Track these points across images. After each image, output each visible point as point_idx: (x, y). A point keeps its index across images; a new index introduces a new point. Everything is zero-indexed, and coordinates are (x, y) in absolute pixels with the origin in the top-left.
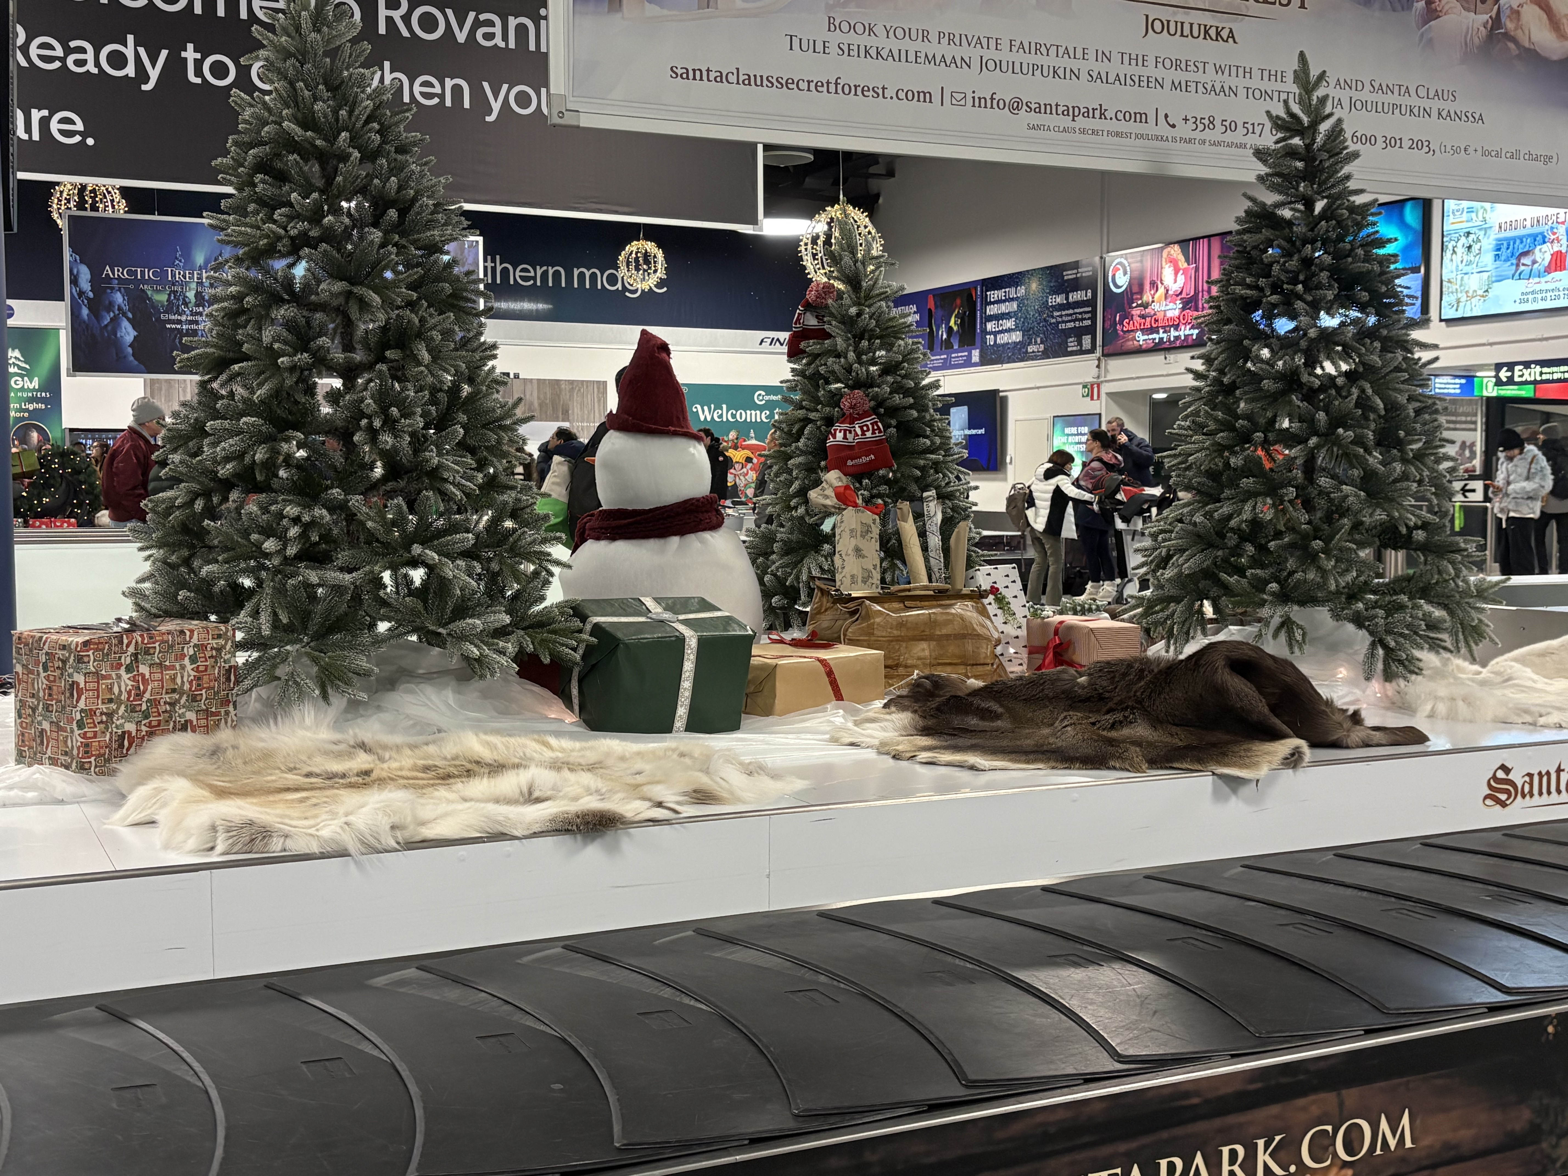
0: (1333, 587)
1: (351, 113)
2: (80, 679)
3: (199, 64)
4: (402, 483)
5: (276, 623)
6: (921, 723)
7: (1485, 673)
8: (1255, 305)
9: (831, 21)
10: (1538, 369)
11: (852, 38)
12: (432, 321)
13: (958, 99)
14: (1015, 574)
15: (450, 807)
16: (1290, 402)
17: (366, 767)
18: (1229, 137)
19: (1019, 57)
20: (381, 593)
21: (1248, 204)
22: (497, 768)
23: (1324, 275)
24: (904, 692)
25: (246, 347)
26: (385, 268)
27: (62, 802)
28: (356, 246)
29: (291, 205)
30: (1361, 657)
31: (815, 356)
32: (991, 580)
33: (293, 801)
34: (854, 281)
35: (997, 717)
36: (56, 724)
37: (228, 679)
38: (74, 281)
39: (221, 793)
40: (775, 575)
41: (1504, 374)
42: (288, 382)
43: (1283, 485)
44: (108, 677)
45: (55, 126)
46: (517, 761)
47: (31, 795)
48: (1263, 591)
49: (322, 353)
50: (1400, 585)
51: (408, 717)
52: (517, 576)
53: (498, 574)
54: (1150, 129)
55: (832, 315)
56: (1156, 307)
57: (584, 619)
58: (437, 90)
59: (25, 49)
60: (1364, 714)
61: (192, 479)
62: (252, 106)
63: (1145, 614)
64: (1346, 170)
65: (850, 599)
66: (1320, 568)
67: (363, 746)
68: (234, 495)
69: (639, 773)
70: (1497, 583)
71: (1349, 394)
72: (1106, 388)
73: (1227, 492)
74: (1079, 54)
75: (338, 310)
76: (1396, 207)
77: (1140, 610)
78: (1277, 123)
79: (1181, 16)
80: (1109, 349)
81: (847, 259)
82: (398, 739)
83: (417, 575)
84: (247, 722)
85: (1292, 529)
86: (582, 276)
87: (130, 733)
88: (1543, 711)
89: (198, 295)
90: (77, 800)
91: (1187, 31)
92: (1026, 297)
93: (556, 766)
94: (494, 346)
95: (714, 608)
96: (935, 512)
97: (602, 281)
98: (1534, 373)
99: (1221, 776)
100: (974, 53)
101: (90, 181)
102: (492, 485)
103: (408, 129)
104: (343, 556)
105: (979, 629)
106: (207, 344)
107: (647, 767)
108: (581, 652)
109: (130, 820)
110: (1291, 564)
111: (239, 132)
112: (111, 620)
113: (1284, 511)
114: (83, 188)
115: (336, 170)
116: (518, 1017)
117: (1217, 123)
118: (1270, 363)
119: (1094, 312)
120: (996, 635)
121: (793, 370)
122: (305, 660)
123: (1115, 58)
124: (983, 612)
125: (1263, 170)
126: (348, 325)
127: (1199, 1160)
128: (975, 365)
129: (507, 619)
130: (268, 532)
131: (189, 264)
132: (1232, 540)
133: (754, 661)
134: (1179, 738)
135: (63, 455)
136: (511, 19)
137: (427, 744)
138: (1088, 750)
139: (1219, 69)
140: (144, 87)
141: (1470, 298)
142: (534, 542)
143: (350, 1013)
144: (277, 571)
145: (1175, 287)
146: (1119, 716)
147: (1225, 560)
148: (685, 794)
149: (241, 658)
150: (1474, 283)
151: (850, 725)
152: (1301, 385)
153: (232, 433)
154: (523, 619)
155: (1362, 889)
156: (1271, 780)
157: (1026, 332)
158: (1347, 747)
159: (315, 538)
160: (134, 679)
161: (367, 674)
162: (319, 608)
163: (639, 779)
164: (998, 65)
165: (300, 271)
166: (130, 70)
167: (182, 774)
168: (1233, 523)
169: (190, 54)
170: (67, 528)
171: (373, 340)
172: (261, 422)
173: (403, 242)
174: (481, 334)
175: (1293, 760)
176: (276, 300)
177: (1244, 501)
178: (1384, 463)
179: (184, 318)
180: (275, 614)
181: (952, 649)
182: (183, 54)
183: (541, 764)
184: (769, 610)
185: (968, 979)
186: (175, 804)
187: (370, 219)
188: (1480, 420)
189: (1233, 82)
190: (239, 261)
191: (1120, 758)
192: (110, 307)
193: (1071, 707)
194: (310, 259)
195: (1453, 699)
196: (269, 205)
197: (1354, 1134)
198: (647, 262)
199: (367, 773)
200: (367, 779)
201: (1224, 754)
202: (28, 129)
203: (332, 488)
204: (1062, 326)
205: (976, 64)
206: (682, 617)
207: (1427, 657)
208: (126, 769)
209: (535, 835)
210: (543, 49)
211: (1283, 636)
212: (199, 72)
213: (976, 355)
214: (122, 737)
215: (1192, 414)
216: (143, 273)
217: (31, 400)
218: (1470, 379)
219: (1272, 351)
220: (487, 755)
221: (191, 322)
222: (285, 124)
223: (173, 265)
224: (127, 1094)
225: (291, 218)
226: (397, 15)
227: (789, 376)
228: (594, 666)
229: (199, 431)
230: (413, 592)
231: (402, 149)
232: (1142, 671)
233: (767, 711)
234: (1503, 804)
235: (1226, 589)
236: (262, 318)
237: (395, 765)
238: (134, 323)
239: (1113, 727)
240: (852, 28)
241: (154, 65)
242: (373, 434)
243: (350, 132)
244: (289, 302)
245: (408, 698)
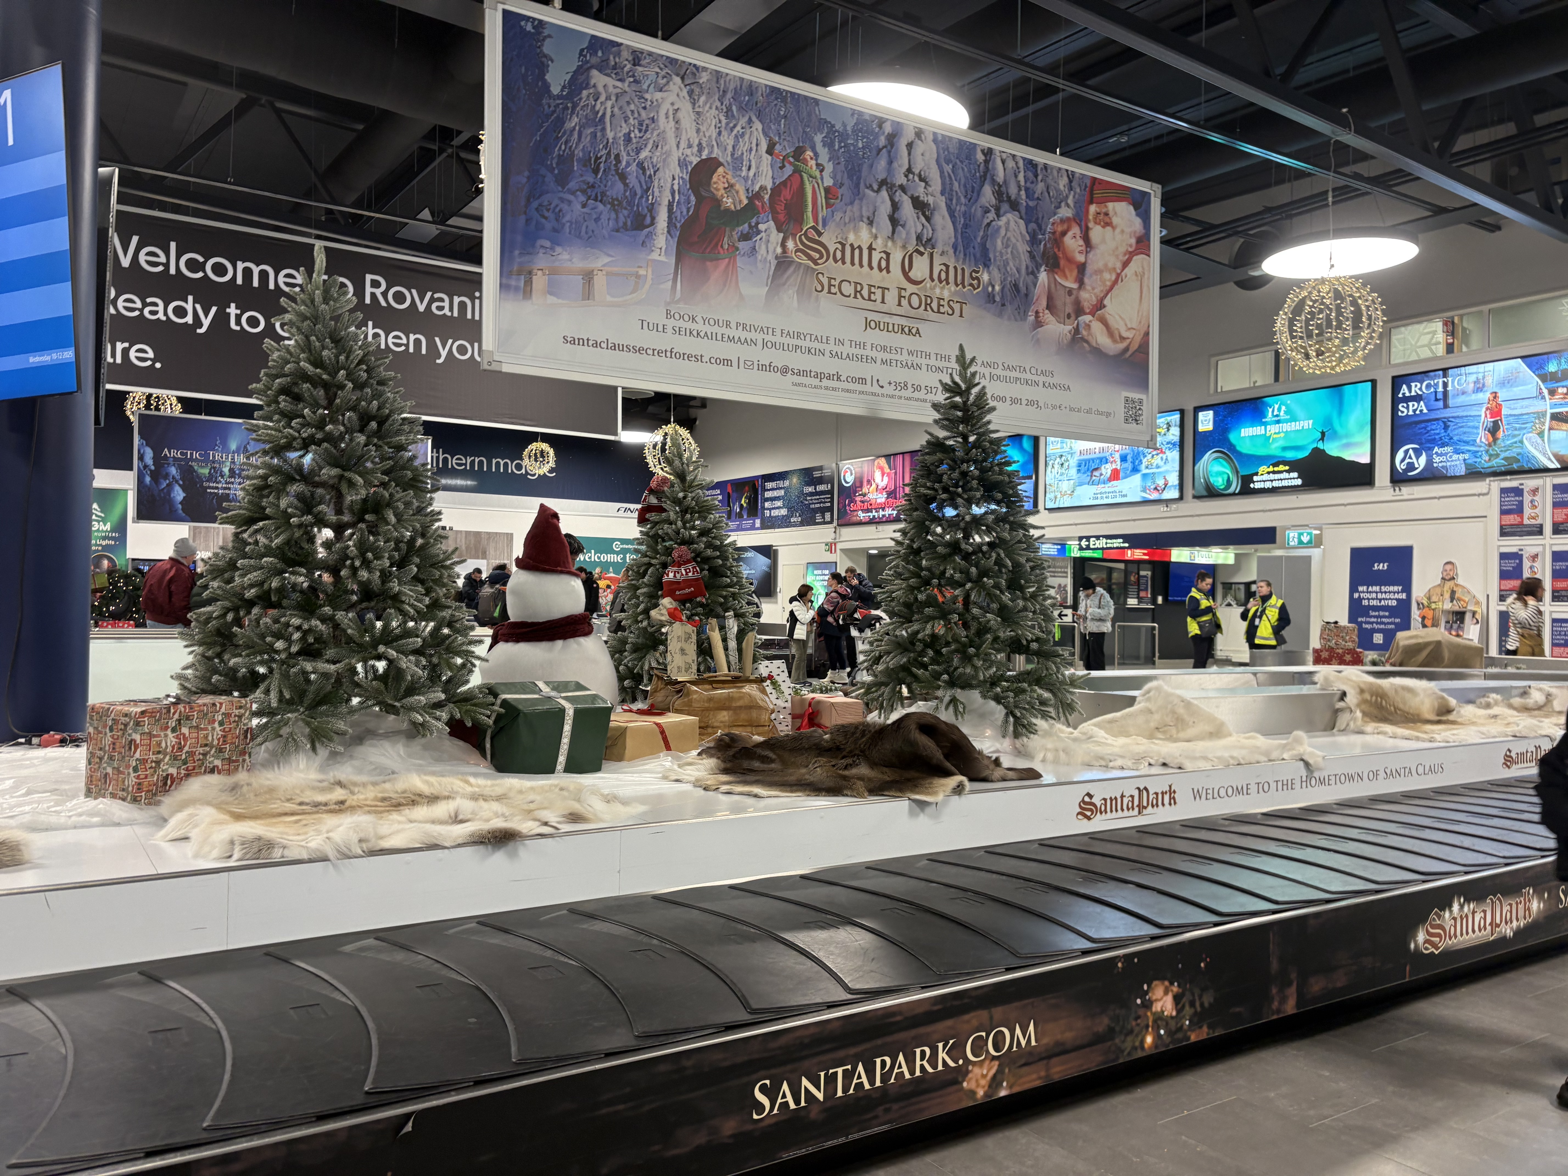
0: (982, 678)
1: (347, 358)
2: (137, 737)
3: (238, 318)
4: (373, 604)
5: (281, 699)
6: (722, 766)
7: (1076, 733)
8: (933, 499)
9: (668, 312)
10: (1104, 540)
11: (681, 323)
12: (398, 496)
13: (749, 365)
14: (784, 667)
15: (401, 826)
16: (954, 560)
17: (341, 798)
18: (916, 395)
19: (787, 340)
20: (356, 678)
21: (928, 437)
22: (433, 799)
23: (975, 482)
24: (712, 744)
25: (268, 511)
26: (367, 460)
27: (118, 824)
28: (347, 446)
29: (304, 417)
30: (999, 723)
31: (656, 524)
32: (768, 670)
33: (290, 822)
34: (681, 476)
35: (772, 761)
36: (117, 770)
37: (246, 737)
38: (141, 458)
39: (238, 817)
40: (626, 666)
41: (1084, 543)
42: (297, 535)
43: (950, 613)
44: (158, 736)
45: (133, 354)
46: (447, 794)
47: (95, 820)
48: (939, 679)
49: (321, 516)
50: (1023, 676)
51: (371, 763)
52: (451, 666)
53: (437, 665)
54: (867, 388)
55: (667, 497)
56: (870, 496)
57: (496, 696)
58: (404, 341)
59: (114, 302)
60: (1002, 760)
61: (226, 599)
62: (278, 350)
63: (867, 693)
64: (988, 418)
65: (677, 682)
66: (973, 666)
67: (340, 784)
68: (255, 611)
69: (532, 802)
70: (1082, 677)
71: (991, 557)
72: (840, 546)
73: (916, 617)
74: (824, 340)
75: (332, 487)
76: (1017, 438)
77: (862, 691)
78: (946, 388)
79: (887, 319)
80: (842, 521)
81: (677, 462)
82: (364, 778)
83: (381, 666)
84: (259, 767)
85: (956, 640)
86: (498, 464)
87: (172, 775)
88: (1112, 758)
89: (231, 470)
90: (131, 823)
91: (890, 328)
92: (789, 487)
93: (474, 797)
94: (440, 513)
95: (585, 689)
96: (733, 626)
97: (512, 468)
98: (1102, 543)
99: (914, 801)
100: (759, 337)
101: (156, 392)
102: (435, 605)
103: (386, 370)
104: (330, 653)
105: (760, 703)
106: (240, 508)
107: (538, 798)
108: (493, 718)
109: (170, 837)
110: (956, 661)
111: (269, 368)
112: (162, 695)
113: (951, 629)
114: (150, 395)
115: (335, 395)
116: (445, 972)
117: (909, 386)
118: (942, 536)
119: (832, 498)
120: (771, 707)
121: (641, 532)
122: (300, 723)
123: (847, 343)
124: (763, 691)
125: (937, 416)
126: (340, 497)
127: (901, 1058)
128: (758, 529)
129: (443, 696)
130: (278, 636)
131: (225, 449)
132: (919, 646)
133: (612, 724)
134: (887, 775)
135: (127, 577)
136: (455, 298)
137: (384, 782)
138: (830, 783)
139: (910, 353)
140: (199, 331)
141: (1063, 495)
142: (463, 644)
143: (328, 972)
144: (283, 662)
145: (882, 484)
146: (850, 761)
147: (915, 660)
148: (564, 816)
149: (255, 722)
150: (1066, 486)
151: (676, 767)
152: (960, 550)
153: (256, 568)
154: (453, 696)
155: (1003, 874)
156: (945, 803)
157: (789, 509)
158: (992, 781)
159: (311, 640)
160: (177, 737)
161: (343, 734)
162: (312, 688)
163: (532, 806)
164: (774, 345)
165: (308, 459)
166: (189, 319)
167: (209, 803)
168: (920, 636)
169: (233, 310)
170: (128, 629)
171: (357, 507)
172: (276, 561)
173: (380, 443)
174: (431, 505)
175: (959, 790)
176: (291, 479)
177: (927, 622)
178: (1012, 600)
179: (220, 486)
180: (281, 692)
181: (743, 716)
182: (228, 310)
183: (464, 796)
184: (622, 689)
185: (752, 939)
186: (203, 826)
187: (357, 428)
188: (1069, 571)
189: (918, 361)
190: (265, 453)
191: (851, 789)
192: (166, 476)
193: (820, 755)
194: (315, 453)
195: (1057, 750)
196: (289, 417)
197: (1000, 1037)
198: (542, 456)
199: (342, 802)
200: (343, 807)
201: (916, 786)
202: (113, 355)
203: (324, 606)
204: (812, 506)
205: (760, 343)
206: (563, 695)
207: (1040, 723)
208: (168, 801)
209: (459, 845)
210: (477, 318)
211: (951, 708)
212: (238, 322)
213: (758, 523)
214: (166, 778)
215: (894, 566)
216: (192, 454)
217: (104, 538)
218: (1063, 546)
219: (943, 529)
220: (426, 790)
221: (225, 488)
222: (302, 364)
223: (213, 450)
224: (160, 1036)
225: (303, 425)
226: (378, 292)
227: (638, 536)
228: (502, 728)
229: (232, 566)
230: (377, 677)
231: (381, 383)
232: (864, 731)
233: (620, 758)
234: (1089, 818)
235: (916, 678)
236: (280, 491)
237: (362, 797)
238: (183, 488)
239: (846, 768)
240: (682, 317)
241: (206, 317)
242: (354, 570)
243: (347, 370)
244: (299, 481)
245: (372, 750)
